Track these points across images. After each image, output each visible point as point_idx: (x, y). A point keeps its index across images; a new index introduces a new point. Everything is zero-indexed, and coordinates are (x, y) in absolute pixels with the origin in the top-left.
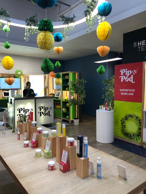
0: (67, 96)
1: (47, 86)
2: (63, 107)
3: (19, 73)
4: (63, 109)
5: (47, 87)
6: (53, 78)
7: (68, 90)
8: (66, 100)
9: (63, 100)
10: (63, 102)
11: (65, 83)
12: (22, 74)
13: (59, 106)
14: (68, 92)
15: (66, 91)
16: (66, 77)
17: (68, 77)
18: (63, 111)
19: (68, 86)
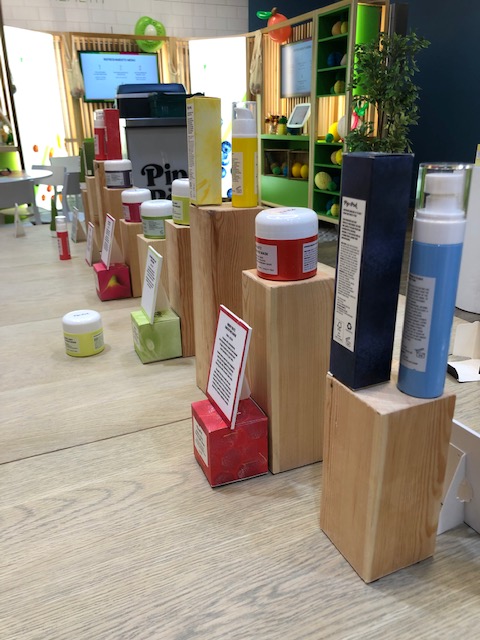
0: (335, 120)
1: (259, 82)
2: (318, 170)
3: (151, 30)
4: (317, 176)
5: (258, 86)
6: (282, 47)
7: (342, 92)
8: (330, 137)
9: (320, 138)
10: (318, 147)
11: (329, 58)
12: (161, 37)
13: (302, 164)
14: (342, 99)
15: (332, 99)
16: (337, 31)
17: (343, 28)
18: (315, 187)
19: (342, 74)
